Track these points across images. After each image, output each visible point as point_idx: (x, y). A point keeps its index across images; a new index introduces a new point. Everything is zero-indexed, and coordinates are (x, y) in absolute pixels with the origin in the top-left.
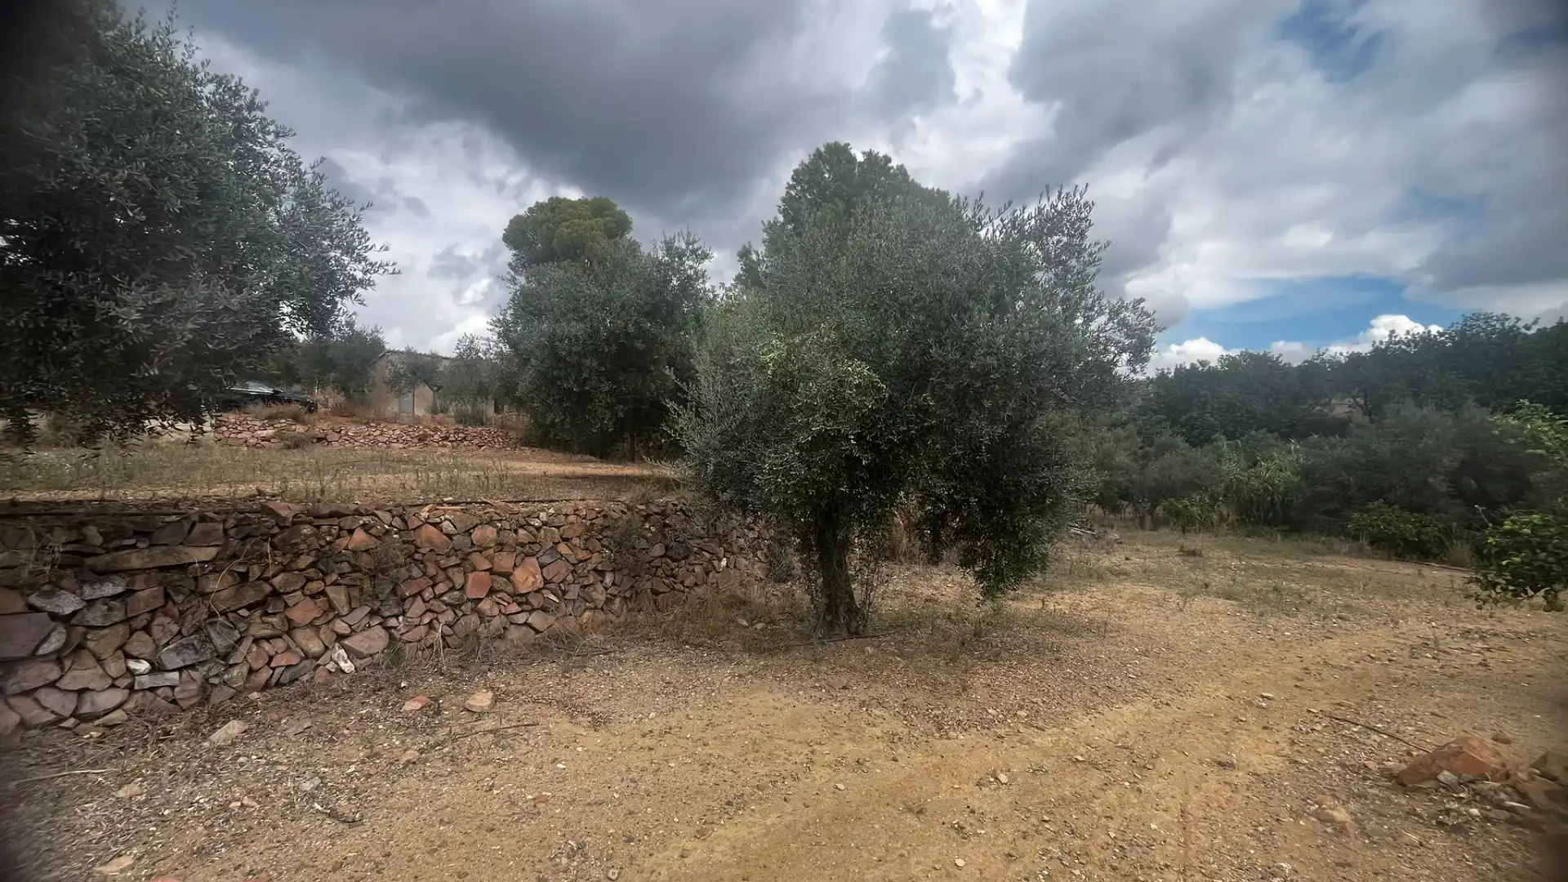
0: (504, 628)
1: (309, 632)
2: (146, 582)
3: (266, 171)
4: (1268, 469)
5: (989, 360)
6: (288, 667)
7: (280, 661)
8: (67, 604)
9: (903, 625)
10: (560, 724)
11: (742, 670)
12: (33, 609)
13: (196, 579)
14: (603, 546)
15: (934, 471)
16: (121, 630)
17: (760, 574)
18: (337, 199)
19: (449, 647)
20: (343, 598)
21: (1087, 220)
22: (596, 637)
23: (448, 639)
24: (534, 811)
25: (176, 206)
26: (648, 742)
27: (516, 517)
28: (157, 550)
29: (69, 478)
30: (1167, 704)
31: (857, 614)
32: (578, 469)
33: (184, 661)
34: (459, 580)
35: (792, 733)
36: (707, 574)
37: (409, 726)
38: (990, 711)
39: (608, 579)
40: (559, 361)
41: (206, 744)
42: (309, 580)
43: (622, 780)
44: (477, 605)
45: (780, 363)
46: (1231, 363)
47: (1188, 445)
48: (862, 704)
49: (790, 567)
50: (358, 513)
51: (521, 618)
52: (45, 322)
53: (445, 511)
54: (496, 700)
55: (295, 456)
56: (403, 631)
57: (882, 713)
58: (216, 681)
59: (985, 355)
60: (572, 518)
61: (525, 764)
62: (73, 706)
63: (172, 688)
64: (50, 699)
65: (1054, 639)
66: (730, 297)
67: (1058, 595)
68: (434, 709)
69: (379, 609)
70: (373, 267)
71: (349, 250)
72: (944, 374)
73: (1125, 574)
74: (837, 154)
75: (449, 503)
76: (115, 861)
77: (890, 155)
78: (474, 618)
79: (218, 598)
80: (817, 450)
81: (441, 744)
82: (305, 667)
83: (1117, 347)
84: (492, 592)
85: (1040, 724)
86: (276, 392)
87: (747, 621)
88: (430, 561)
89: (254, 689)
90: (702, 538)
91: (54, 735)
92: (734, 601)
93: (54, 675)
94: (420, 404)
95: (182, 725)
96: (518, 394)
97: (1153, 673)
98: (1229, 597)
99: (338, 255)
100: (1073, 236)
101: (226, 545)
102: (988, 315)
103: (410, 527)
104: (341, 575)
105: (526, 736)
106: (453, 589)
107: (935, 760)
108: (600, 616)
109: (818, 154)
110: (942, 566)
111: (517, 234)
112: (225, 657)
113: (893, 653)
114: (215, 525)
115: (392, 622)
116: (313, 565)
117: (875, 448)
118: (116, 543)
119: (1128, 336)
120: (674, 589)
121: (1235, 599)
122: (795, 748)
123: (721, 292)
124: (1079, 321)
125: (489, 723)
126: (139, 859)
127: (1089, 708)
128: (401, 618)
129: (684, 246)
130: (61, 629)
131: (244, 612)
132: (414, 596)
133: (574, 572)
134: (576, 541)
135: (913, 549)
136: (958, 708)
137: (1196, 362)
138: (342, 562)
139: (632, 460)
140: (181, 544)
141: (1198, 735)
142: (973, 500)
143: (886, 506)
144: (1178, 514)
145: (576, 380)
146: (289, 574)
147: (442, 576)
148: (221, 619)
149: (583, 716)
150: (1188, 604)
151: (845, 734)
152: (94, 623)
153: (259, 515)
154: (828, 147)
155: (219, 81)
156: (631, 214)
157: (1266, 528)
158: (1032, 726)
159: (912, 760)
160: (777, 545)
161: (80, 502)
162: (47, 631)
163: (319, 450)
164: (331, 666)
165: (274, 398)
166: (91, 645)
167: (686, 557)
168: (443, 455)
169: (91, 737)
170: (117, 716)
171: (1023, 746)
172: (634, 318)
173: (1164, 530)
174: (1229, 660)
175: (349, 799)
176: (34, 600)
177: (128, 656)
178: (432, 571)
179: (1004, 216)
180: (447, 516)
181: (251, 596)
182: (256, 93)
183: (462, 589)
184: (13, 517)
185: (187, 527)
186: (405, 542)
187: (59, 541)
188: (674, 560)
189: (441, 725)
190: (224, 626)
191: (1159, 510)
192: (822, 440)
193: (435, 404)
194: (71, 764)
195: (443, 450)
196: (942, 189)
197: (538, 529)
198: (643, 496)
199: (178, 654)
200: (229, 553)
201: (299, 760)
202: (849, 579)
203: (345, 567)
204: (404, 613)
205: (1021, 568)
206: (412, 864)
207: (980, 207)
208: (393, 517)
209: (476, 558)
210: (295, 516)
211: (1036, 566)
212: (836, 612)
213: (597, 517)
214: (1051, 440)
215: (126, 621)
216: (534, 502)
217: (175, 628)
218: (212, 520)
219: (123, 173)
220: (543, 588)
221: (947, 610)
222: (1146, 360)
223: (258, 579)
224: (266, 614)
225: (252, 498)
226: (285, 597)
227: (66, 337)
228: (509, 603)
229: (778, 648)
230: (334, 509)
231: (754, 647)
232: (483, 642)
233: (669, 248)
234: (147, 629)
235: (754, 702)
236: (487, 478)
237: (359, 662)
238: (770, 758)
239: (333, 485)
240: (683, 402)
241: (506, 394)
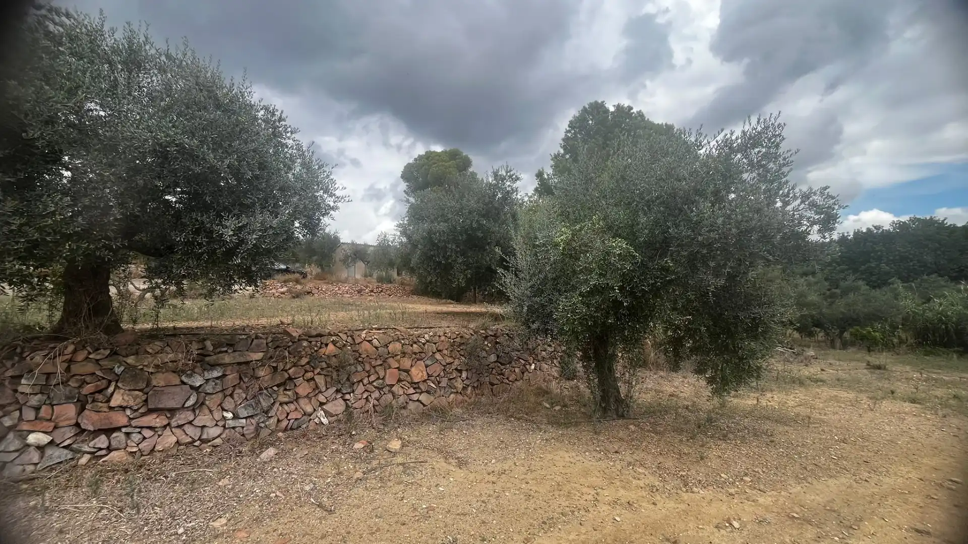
0: (406, 402)
1: (306, 400)
2: (231, 371)
3: (287, 152)
4: (941, 304)
5: (712, 235)
6: (296, 419)
7: (293, 416)
8: (198, 381)
9: (655, 412)
10: (440, 464)
11: (546, 436)
12: (183, 383)
13: (253, 369)
14: (461, 355)
15: (674, 309)
16: (220, 395)
17: (556, 375)
18: (320, 164)
19: (377, 412)
20: (323, 382)
21: (779, 135)
22: (458, 411)
23: (377, 408)
24: (428, 515)
25: (249, 175)
26: (491, 478)
27: (411, 337)
28: (237, 353)
29: (196, 315)
30: (866, 481)
31: (622, 403)
32: (445, 308)
33: (248, 414)
34: (382, 374)
35: (582, 480)
36: (523, 373)
37: (356, 457)
38: (722, 475)
39: (464, 375)
40: (434, 246)
41: (258, 460)
42: (306, 371)
43: (477, 501)
44: (391, 388)
45: (568, 243)
46: (902, 226)
47: (868, 287)
48: (629, 464)
49: (575, 371)
50: (330, 334)
51: (415, 397)
52: (192, 238)
53: (374, 333)
54: (403, 446)
55: (297, 303)
56: (353, 402)
57: (643, 471)
58: (262, 425)
59: (709, 231)
60: (443, 338)
61: (421, 485)
62: (199, 435)
63: (243, 427)
64: (189, 429)
65: (767, 426)
66: (532, 202)
67: (769, 395)
68: (370, 448)
69: (341, 389)
70: (338, 199)
71: (326, 191)
72: (678, 246)
73: (821, 381)
74: (598, 109)
75: (376, 329)
76: (219, 520)
77: (631, 105)
78: (390, 396)
79: (263, 380)
80: (593, 296)
81: (375, 469)
82: (304, 420)
83: (808, 221)
84: (399, 381)
85: (762, 487)
86: (287, 268)
87: (549, 404)
88: (366, 362)
89: (280, 431)
90: (519, 351)
91: (191, 450)
92: (540, 391)
93: (191, 418)
94: (358, 271)
95: (247, 449)
96: (411, 265)
97: (853, 456)
98: (913, 401)
99: (322, 194)
100: (770, 147)
101: (267, 352)
102: (710, 205)
103: (357, 343)
104: (322, 369)
105: (420, 469)
106: (378, 378)
107: (683, 506)
108: (460, 397)
109: (585, 110)
110: (680, 372)
111: (408, 174)
112: (267, 412)
113: (649, 431)
114: (263, 340)
115: (347, 397)
116: (308, 363)
117: (632, 293)
118: (218, 350)
119: (817, 213)
120: (503, 382)
121: (920, 403)
122: (585, 490)
123: (526, 199)
124: (779, 204)
125: (399, 459)
126: (229, 520)
127: (800, 478)
128: (352, 394)
129: (505, 174)
130: (195, 394)
131: (275, 388)
132: (359, 382)
133: (444, 370)
134: (445, 352)
135: (658, 360)
136: (697, 472)
137: (871, 227)
138: (322, 362)
139: (475, 302)
140: (247, 350)
141: (894, 506)
142: (703, 329)
143: (641, 333)
144: (863, 338)
145: (443, 257)
146: (296, 368)
147: (372, 371)
148: (265, 391)
149: (453, 459)
150: (877, 405)
151: (618, 484)
152: (208, 391)
153: (283, 335)
154: (591, 105)
155: (266, 108)
156: (471, 157)
157: (944, 350)
158: (755, 488)
159: (666, 506)
160: (566, 356)
161: (202, 328)
162: (189, 394)
163: (309, 298)
164: (316, 420)
165: (287, 271)
166: (207, 403)
167: (510, 363)
168: (370, 301)
169: (207, 451)
170: (218, 441)
171: (750, 503)
172: (476, 218)
173: (851, 350)
174: (918, 450)
175: (328, 498)
176: (184, 378)
177: (223, 410)
178: (368, 367)
179: (718, 138)
180: (375, 337)
181: (279, 380)
182: (282, 112)
183: (383, 379)
184: (174, 335)
185: (250, 342)
186: (354, 351)
187: (194, 348)
188: (502, 364)
189: (373, 458)
190: (267, 395)
191: (846, 335)
192: (596, 290)
193: (366, 273)
194: (198, 465)
195: (371, 298)
196: (668, 123)
197: (424, 344)
198: (484, 324)
199: (246, 409)
200: (269, 356)
201: (303, 473)
202: (616, 380)
203: (324, 365)
204: (353, 392)
205: (741, 376)
206: (362, 539)
207: (700, 134)
208: (348, 337)
209: (391, 360)
210: (299, 336)
211: (752, 375)
212: (608, 401)
213: (457, 337)
214: (761, 287)
215: (223, 391)
216: (421, 328)
217: (244, 396)
218: (261, 338)
219: (227, 162)
220: (427, 379)
221: (686, 403)
222: (833, 229)
223: (282, 370)
224: (286, 390)
225: (278, 325)
226: (295, 381)
227: (200, 245)
228: (409, 388)
229: (570, 423)
230: (318, 332)
231: (555, 422)
232: (395, 410)
233: (496, 175)
234: (231, 395)
235: (556, 458)
236: (395, 314)
237: (331, 419)
238: (569, 495)
239: (316, 319)
240: (506, 268)
241: (404, 266)
